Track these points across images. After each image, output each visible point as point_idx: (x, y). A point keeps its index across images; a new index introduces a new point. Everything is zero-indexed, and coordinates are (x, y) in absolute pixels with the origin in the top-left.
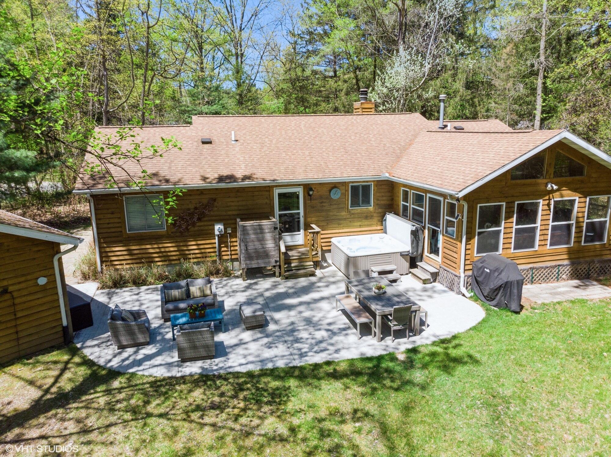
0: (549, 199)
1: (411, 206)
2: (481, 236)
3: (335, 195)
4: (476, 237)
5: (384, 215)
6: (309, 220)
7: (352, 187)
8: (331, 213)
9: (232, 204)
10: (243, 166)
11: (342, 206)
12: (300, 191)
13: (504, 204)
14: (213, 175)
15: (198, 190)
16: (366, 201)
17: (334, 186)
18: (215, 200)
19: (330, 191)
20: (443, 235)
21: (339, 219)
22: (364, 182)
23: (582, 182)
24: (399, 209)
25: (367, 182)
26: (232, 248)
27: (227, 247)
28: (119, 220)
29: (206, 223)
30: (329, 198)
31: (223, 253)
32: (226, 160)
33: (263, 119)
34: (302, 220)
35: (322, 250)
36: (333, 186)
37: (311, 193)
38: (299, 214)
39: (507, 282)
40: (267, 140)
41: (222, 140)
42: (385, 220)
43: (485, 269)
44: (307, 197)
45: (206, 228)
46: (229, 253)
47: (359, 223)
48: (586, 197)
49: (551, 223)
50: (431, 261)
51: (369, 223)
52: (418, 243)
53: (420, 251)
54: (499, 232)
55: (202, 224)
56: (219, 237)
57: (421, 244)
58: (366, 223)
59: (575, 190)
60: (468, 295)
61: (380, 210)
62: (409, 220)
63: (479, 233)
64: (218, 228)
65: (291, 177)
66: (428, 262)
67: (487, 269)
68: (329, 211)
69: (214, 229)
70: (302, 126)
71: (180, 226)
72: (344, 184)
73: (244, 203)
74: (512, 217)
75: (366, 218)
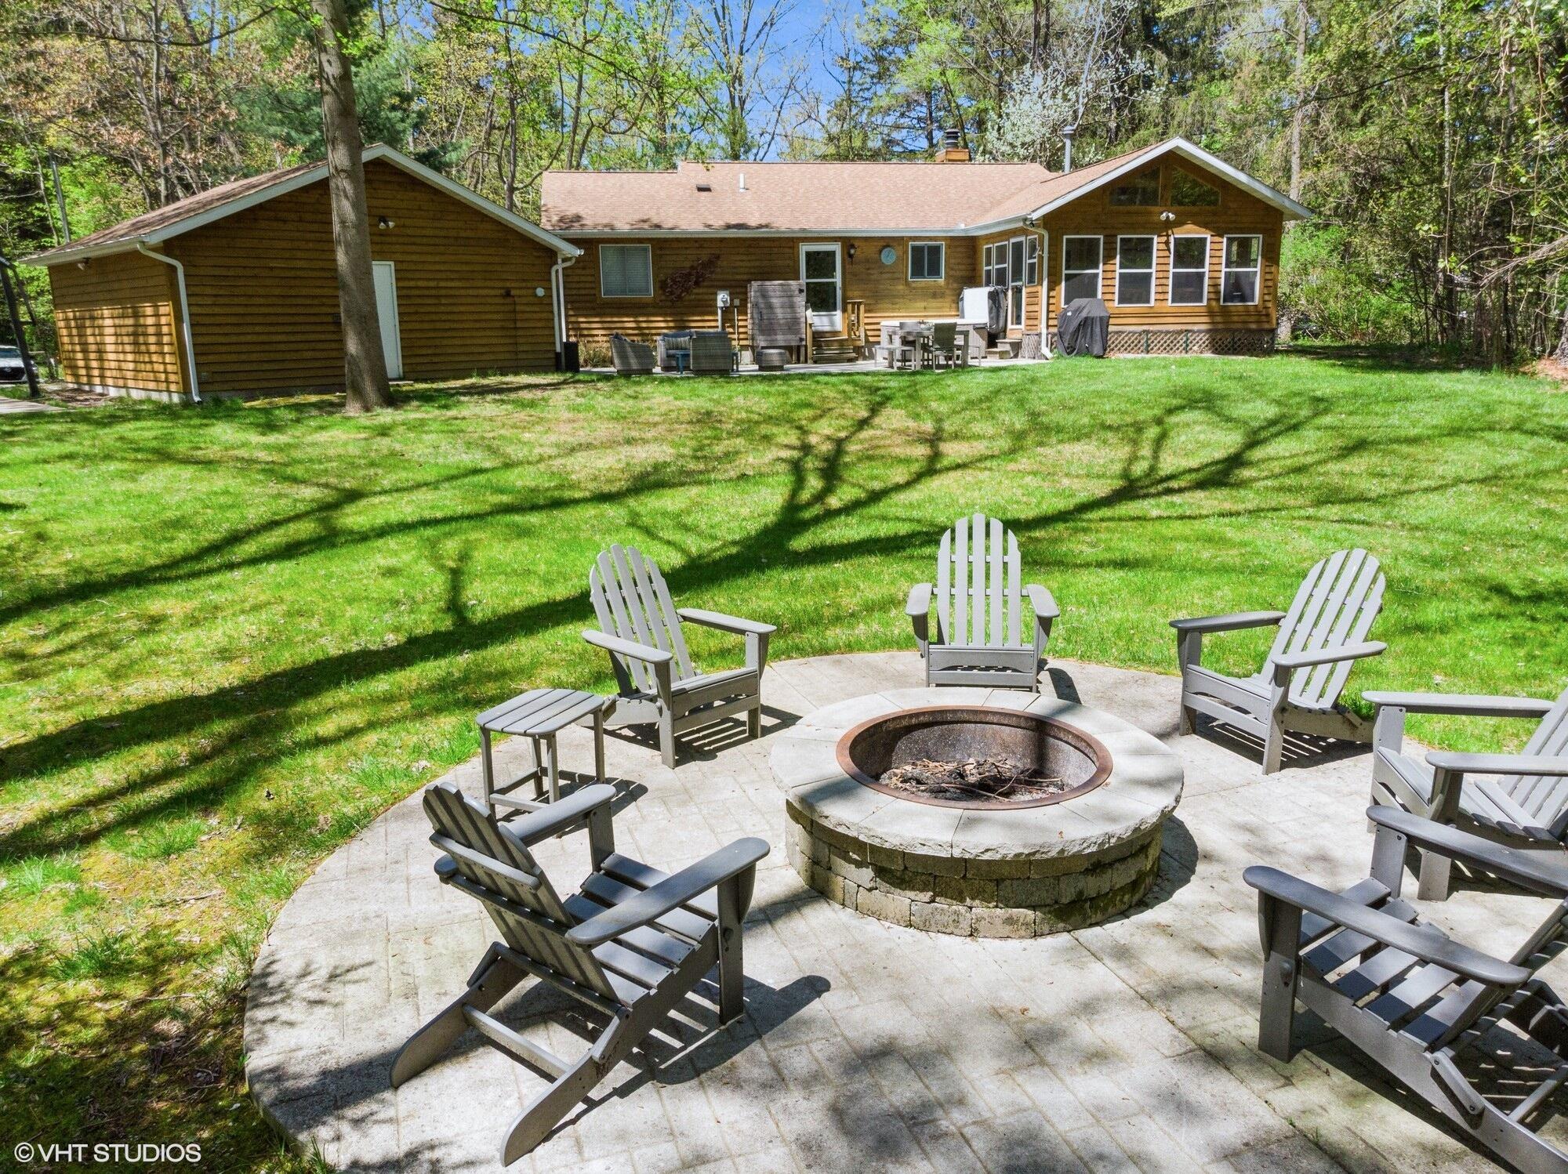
0: (1168, 236)
1: (994, 266)
2: (1069, 281)
3: (888, 258)
4: (1063, 281)
5: (961, 290)
6: (849, 292)
7: (914, 248)
8: (881, 286)
9: (740, 263)
10: (757, 215)
11: (898, 275)
12: (836, 248)
13: (1101, 237)
14: (718, 223)
15: (696, 240)
16: (934, 271)
17: (888, 242)
18: (718, 257)
19: (880, 251)
20: (1026, 287)
21: (895, 297)
22: (931, 239)
23: (1215, 214)
24: (980, 279)
25: (936, 239)
26: (741, 330)
27: (733, 326)
28: (590, 279)
29: (705, 290)
30: (878, 262)
32: (735, 208)
34: (839, 293)
36: (884, 244)
37: (852, 252)
38: (834, 284)
41: (726, 187)
42: (962, 296)
43: (1068, 313)
44: (848, 260)
45: (706, 297)
46: (735, 335)
47: (923, 304)
48: (1222, 236)
49: (1172, 270)
50: (1015, 334)
51: (939, 304)
53: (1001, 322)
54: (1096, 275)
55: (701, 291)
56: (722, 312)
57: (1002, 314)
58: (934, 304)
59: (1205, 225)
60: (1049, 355)
61: (955, 285)
62: (989, 284)
63: (1068, 277)
64: (722, 298)
65: (825, 226)
68: (879, 282)
69: (715, 300)
71: (671, 293)
72: (900, 241)
73: (757, 264)
74: (1114, 257)
75: (934, 296)
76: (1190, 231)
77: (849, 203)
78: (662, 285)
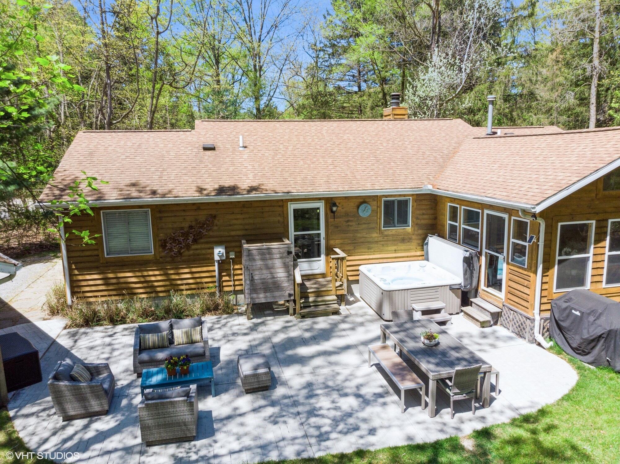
1: (462, 225)
2: (561, 265)
3: (365, 212)
4: (556, 267)
5: (427, 236)
6: (332, 242)
7: (385, 201)
8: (359, 235)
9: (236, 222)
10: (251, 176)
11: (372, 225)
12: (321, 205)
13: (594, 222)
14: (211, 186)
15: (194, 204)
16: (403, 220)
18: (215, 217)
19: (358, 207)
20: (508, 263)
21: (369, 242)
22: (400, 195)
24: (444, 231)
25: (404, 195)
26: (236, 278)
27: (229, 275)
29: (203, 246)
30: (357, 215)
31: (224, 284)
32: (231, 169)
33: (277, 124)
34: (323, 243)
35: (348, 280)
36: (362, 200)
37: (334, 209)
38: (319, 235)
39: (610, 332)
40: (281, 146)
41: (228, 146)
42: (427, 244)
43: (573, 311)
44: (330, 214)
45: (204, 252)
46: (232, 283)
47: (394, 248)
50: (491, 298)
51: (407, 247)
52: (472, 273)
53: (474, 284)
54: (586, 260)
55: (198, 246)
56: (219, 263)
58: (402, 248)
60: (547, 344)
61: (420, 232)
62: (459, 244)
63: (560, 262)
64: (219, 252)
65: (310, 189)
66: (486, 298)
67: (576, 310)
68: (356, 231)
69: (213, 254)
70: (324, 132)
71: (171, 250)
72: (376, 198)
73: (251, 221)
74: (604, 240)
75: (403, 240)
77: (330, 161)
78: (162, 244)
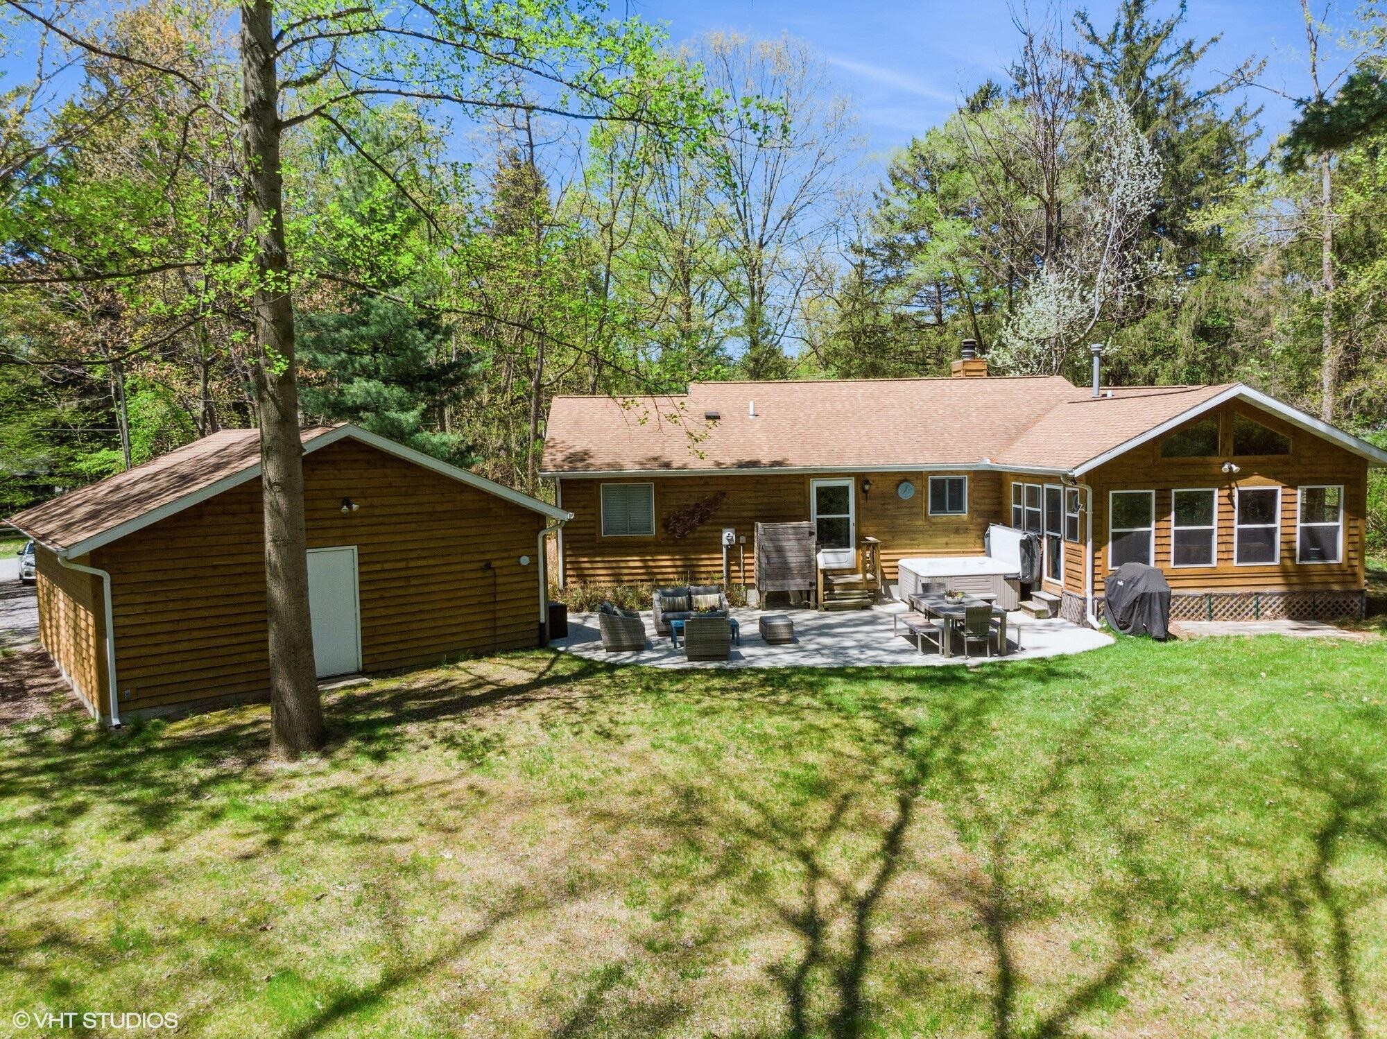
0: (1231, 489)
1: (1025, 508)
3: (906, 493)
4: (1110, 544)
5: (988, 526)
6: (864, 529)
7: (933, 481)
8: (899, 522)
9: (747, 501)
10: (766, 448)
11: (915, 510)
12: (850, 483)
13: (1153, 492)
14: (723, 458)
15: (701, 478)
16: (957, 505)
17: (905, 477)
18: (723, 494)
19: (897, 486)
20: (1065, 541)
21: (913, 532)
22: (952, 473)
23: (1286, 463)
24: (1009, 518)
25: (957, 473)
26: (747, 568)
27: (738, 564)
28: (589, 518)
29: (710, 528)
30: (896, 497)
31: (733, 575)
32: (742, 440)
33: (796, 387)
34: (852, 529)
35: (883, 579)
36: (902, 477)
37: (867, 487)
38: (848, 519)
39: (1143, 595)
40: (802, 415)
41: (735, 414)
42: (988, 535)
43: (1118, 582)
44: (862, 495)
45: (710, 535)
46: (741, 574)
47: (945, 540)
48: (1296, 489)
49: (1237, 526)
50: (1051, 587)
51: (962, 540)
52: (1032, 561)
53: (1036, 573)
54: (1147, 535)
55: (706, 528)
56: (728, 550)
57: (1037, 564)
58: (956, 540)
59: (1275, 476)
60: (1097, 625)
61: (980, 520)
62: (1021, 528)
64: (727, 536)
65: (837, 462)
66: (1047, 589)
67: (1120, 581)
68: (895, 517)
69: (720, 538)
70: (859, 397)
71: (674, 531)
72: (919, 475)
73: (766, 500)
74: (1169, 514)
75: (957, 531)
76: (1257, 484)
77: (864, 432)
78: (665, 524)
